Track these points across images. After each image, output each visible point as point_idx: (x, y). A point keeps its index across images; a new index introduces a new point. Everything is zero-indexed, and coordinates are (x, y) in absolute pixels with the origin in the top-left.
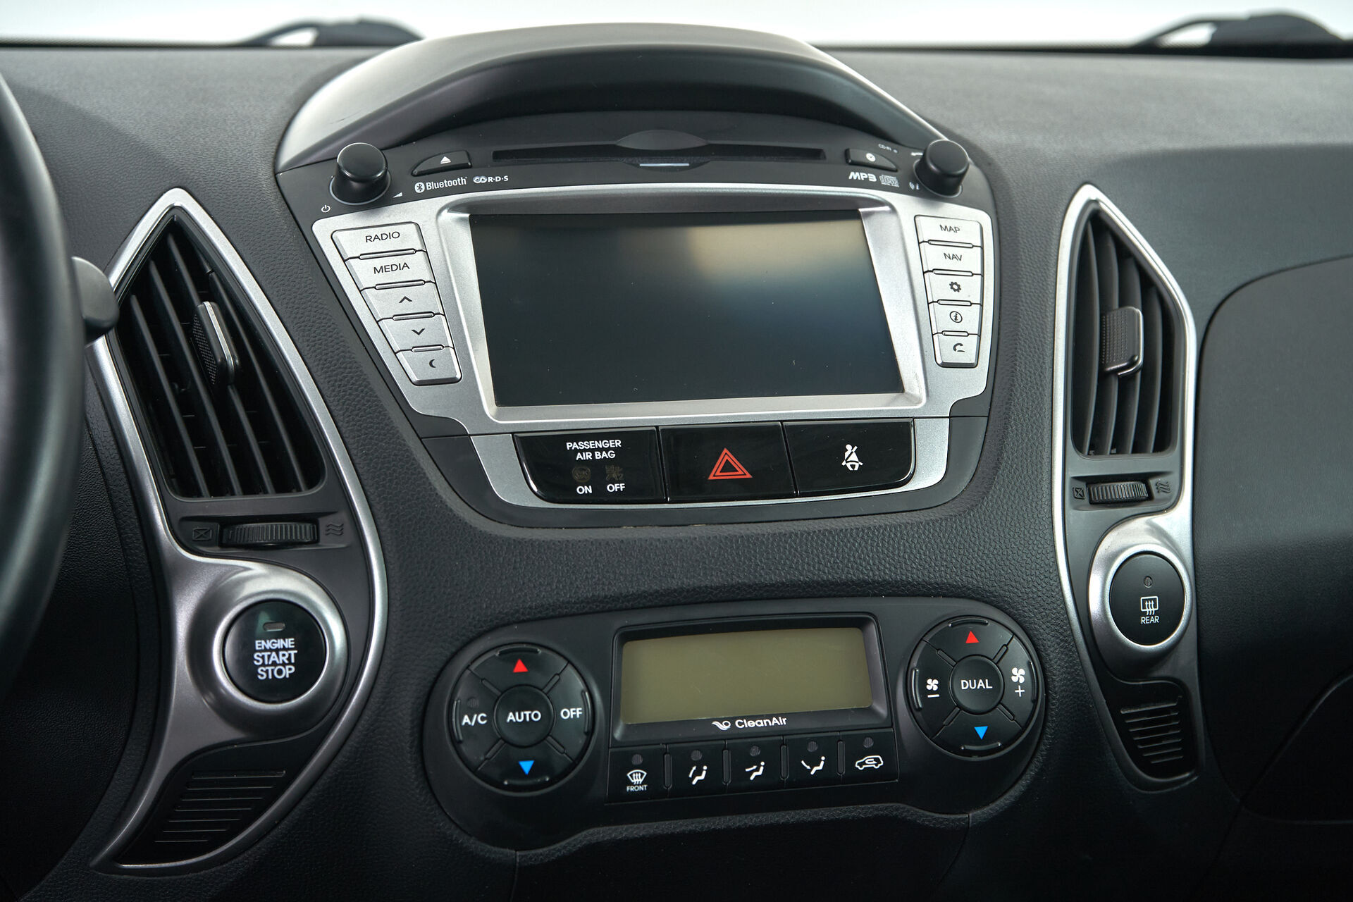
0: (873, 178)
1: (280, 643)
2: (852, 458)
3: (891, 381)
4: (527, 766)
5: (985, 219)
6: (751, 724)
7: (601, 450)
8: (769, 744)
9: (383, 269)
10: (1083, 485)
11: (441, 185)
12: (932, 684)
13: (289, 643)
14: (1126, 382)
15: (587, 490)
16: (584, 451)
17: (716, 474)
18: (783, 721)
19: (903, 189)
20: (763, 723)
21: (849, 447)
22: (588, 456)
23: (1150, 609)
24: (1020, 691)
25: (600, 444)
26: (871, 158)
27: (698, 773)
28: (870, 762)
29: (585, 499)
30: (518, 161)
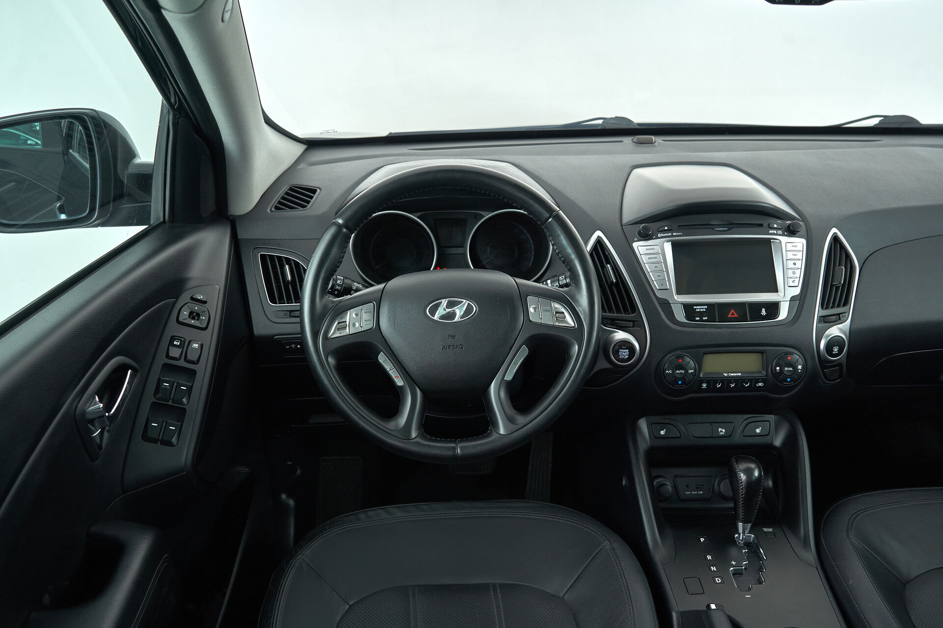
0: (775, 232)
1: (625, 351)
2: (764, 312)
3: (775, 290)
4: (680, 382)
5: (804, 241)
6: (732, 374)
7: (702, 309)
8: (736, 380)
9: (651, 258)
10: (822, 318)
11: (665, 235)
12: (778, 368)
13: (627, 351)
14: (837, 288)
15: (698, 319)
16: (698, 309)
17: (730, 316)
18: (740, 374)
19: (783, 235)
20: (735, 374)
21: (763, 309)
22: (699, 310)
23: (836, 350)
24: (800, 371)
25: (702, 307)
26: (775, 226)
27: (719, 385)
28: (760, 384)
29: (698, 321)
30: (684, 228)
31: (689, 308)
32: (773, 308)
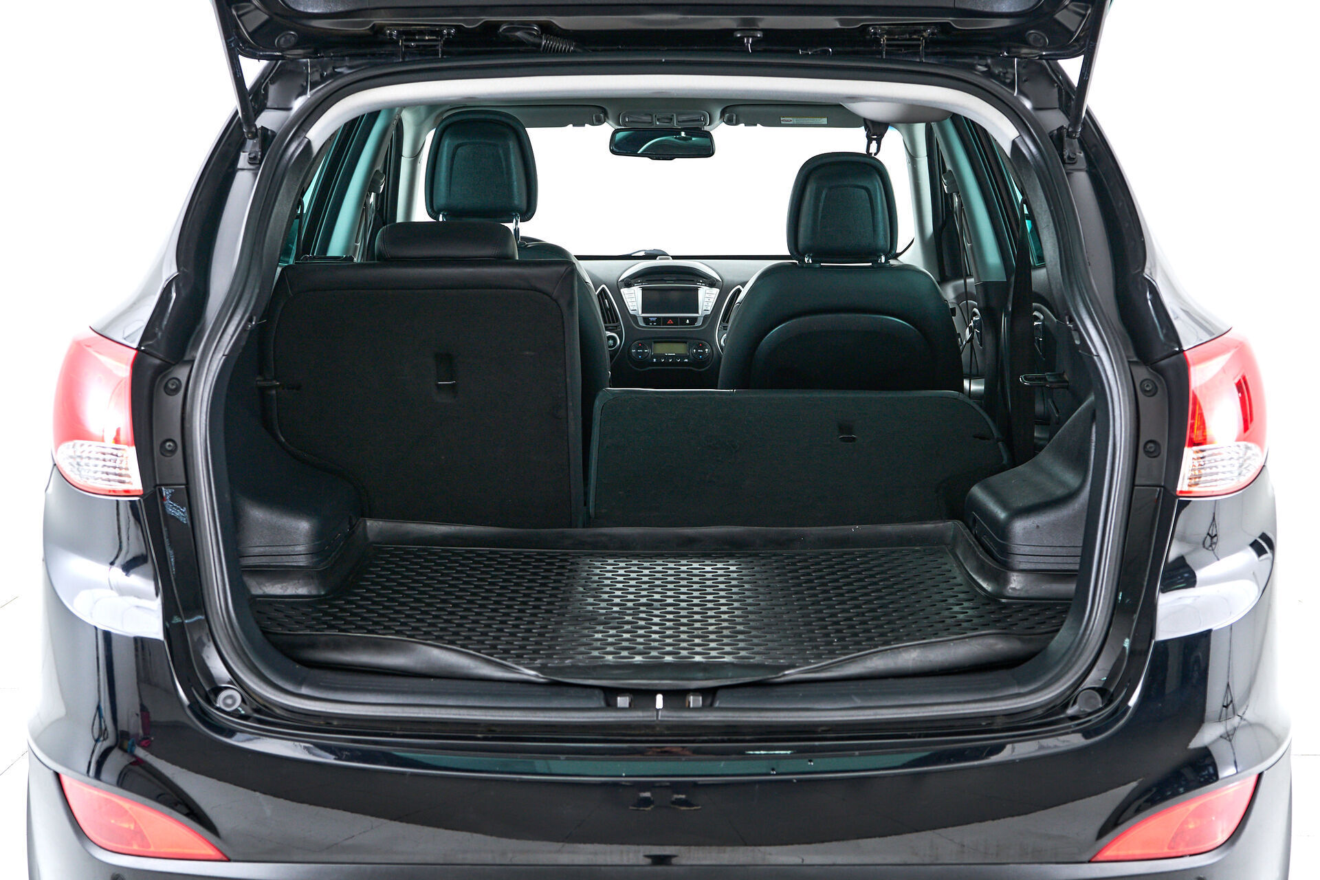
0: (701, 284)
2: (688, 321)
3: (698, 313)
4: (641, 359)
5: (717, 290)
6: (670, 355)
8: (672, 358)
9: (629, 296)
11: (638, 285)
12: (695, 351)
13: (612, 341)
16: (651, 319)
17: (669, 322)
18: (675, 355)
19: (706, 286)
20: (672, 355)
25: (654, 319)
26: (702, 282)
27: (663, 360)
28: (686, 360)
29: (651, 326)
30: (649, 281)
31: (646, 320)
32: (694, 320)
